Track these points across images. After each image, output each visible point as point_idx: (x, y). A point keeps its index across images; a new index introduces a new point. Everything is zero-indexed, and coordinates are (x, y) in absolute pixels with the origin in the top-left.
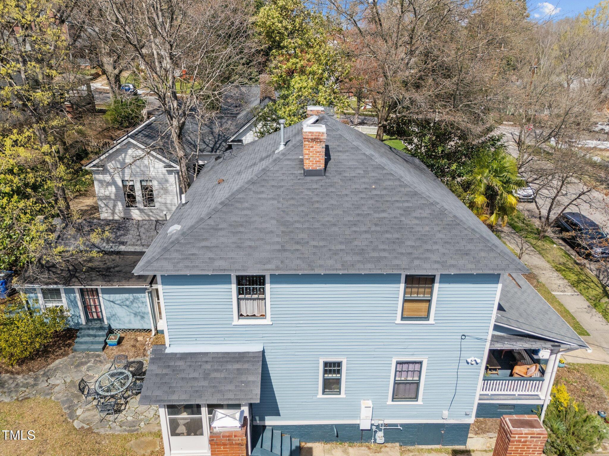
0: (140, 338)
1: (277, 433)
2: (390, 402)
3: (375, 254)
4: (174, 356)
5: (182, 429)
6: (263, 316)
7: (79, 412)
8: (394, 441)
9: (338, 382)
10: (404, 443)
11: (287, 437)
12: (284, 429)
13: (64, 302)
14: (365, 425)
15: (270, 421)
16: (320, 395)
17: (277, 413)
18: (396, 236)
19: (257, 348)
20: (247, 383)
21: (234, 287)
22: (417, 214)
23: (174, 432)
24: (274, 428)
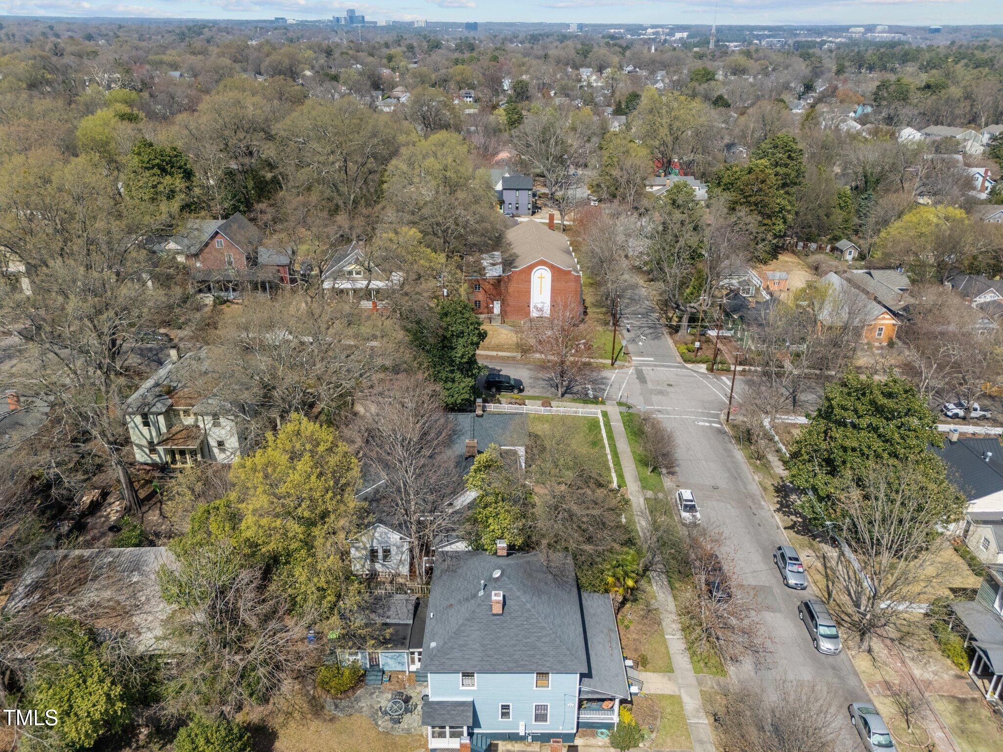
0: (400, 676)
1: (479, 736)
2: (534, 723)
3: (522, 663)
4: (433, 702)
5: (436, 735)
6: (473, 685)
7: (380, 723)
8: (537, 741)
9: (508, 713)
10: (542, 742)
11: (484, 738)
12: (483, 735)
13: (359, 657)
14: (522, 733)
15: (476, 731)
16: (500, 719)
17: (479, 726)
18: (533, 652)
19: (470, 699)
20: (467, 717)
21: (461, 675)
22: (543, 640)
23: (433, 737)
24: (478, 734)
